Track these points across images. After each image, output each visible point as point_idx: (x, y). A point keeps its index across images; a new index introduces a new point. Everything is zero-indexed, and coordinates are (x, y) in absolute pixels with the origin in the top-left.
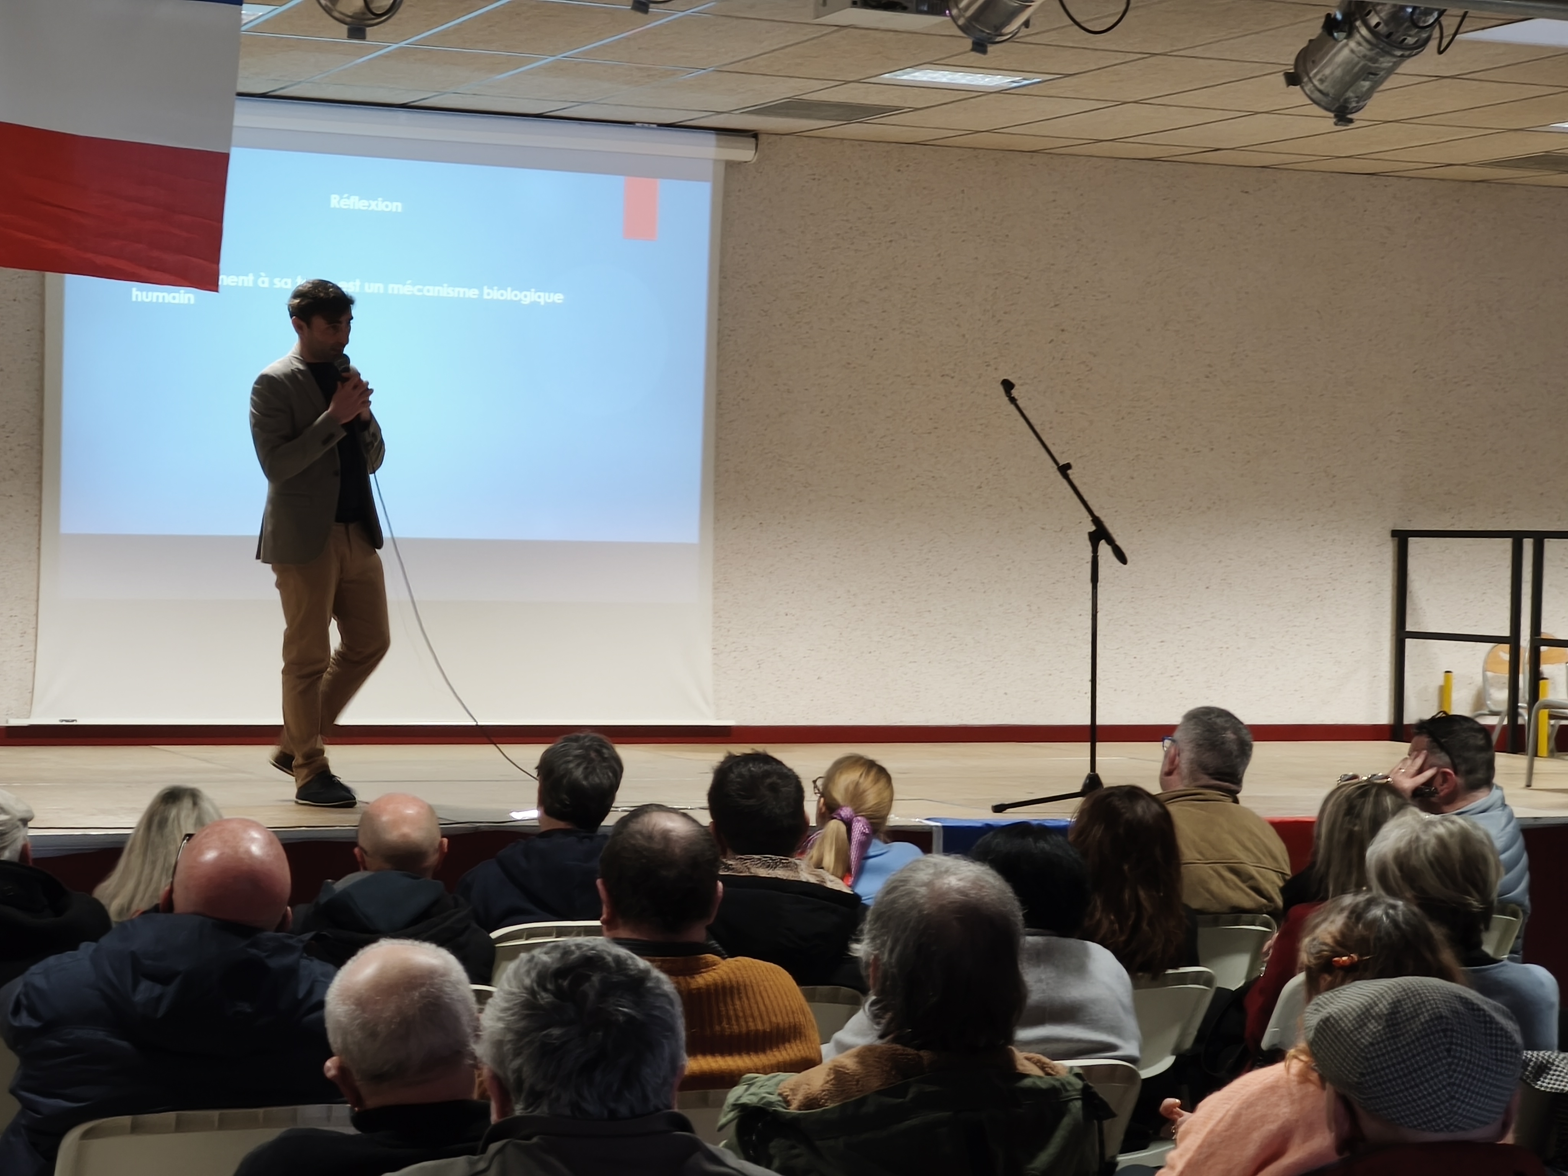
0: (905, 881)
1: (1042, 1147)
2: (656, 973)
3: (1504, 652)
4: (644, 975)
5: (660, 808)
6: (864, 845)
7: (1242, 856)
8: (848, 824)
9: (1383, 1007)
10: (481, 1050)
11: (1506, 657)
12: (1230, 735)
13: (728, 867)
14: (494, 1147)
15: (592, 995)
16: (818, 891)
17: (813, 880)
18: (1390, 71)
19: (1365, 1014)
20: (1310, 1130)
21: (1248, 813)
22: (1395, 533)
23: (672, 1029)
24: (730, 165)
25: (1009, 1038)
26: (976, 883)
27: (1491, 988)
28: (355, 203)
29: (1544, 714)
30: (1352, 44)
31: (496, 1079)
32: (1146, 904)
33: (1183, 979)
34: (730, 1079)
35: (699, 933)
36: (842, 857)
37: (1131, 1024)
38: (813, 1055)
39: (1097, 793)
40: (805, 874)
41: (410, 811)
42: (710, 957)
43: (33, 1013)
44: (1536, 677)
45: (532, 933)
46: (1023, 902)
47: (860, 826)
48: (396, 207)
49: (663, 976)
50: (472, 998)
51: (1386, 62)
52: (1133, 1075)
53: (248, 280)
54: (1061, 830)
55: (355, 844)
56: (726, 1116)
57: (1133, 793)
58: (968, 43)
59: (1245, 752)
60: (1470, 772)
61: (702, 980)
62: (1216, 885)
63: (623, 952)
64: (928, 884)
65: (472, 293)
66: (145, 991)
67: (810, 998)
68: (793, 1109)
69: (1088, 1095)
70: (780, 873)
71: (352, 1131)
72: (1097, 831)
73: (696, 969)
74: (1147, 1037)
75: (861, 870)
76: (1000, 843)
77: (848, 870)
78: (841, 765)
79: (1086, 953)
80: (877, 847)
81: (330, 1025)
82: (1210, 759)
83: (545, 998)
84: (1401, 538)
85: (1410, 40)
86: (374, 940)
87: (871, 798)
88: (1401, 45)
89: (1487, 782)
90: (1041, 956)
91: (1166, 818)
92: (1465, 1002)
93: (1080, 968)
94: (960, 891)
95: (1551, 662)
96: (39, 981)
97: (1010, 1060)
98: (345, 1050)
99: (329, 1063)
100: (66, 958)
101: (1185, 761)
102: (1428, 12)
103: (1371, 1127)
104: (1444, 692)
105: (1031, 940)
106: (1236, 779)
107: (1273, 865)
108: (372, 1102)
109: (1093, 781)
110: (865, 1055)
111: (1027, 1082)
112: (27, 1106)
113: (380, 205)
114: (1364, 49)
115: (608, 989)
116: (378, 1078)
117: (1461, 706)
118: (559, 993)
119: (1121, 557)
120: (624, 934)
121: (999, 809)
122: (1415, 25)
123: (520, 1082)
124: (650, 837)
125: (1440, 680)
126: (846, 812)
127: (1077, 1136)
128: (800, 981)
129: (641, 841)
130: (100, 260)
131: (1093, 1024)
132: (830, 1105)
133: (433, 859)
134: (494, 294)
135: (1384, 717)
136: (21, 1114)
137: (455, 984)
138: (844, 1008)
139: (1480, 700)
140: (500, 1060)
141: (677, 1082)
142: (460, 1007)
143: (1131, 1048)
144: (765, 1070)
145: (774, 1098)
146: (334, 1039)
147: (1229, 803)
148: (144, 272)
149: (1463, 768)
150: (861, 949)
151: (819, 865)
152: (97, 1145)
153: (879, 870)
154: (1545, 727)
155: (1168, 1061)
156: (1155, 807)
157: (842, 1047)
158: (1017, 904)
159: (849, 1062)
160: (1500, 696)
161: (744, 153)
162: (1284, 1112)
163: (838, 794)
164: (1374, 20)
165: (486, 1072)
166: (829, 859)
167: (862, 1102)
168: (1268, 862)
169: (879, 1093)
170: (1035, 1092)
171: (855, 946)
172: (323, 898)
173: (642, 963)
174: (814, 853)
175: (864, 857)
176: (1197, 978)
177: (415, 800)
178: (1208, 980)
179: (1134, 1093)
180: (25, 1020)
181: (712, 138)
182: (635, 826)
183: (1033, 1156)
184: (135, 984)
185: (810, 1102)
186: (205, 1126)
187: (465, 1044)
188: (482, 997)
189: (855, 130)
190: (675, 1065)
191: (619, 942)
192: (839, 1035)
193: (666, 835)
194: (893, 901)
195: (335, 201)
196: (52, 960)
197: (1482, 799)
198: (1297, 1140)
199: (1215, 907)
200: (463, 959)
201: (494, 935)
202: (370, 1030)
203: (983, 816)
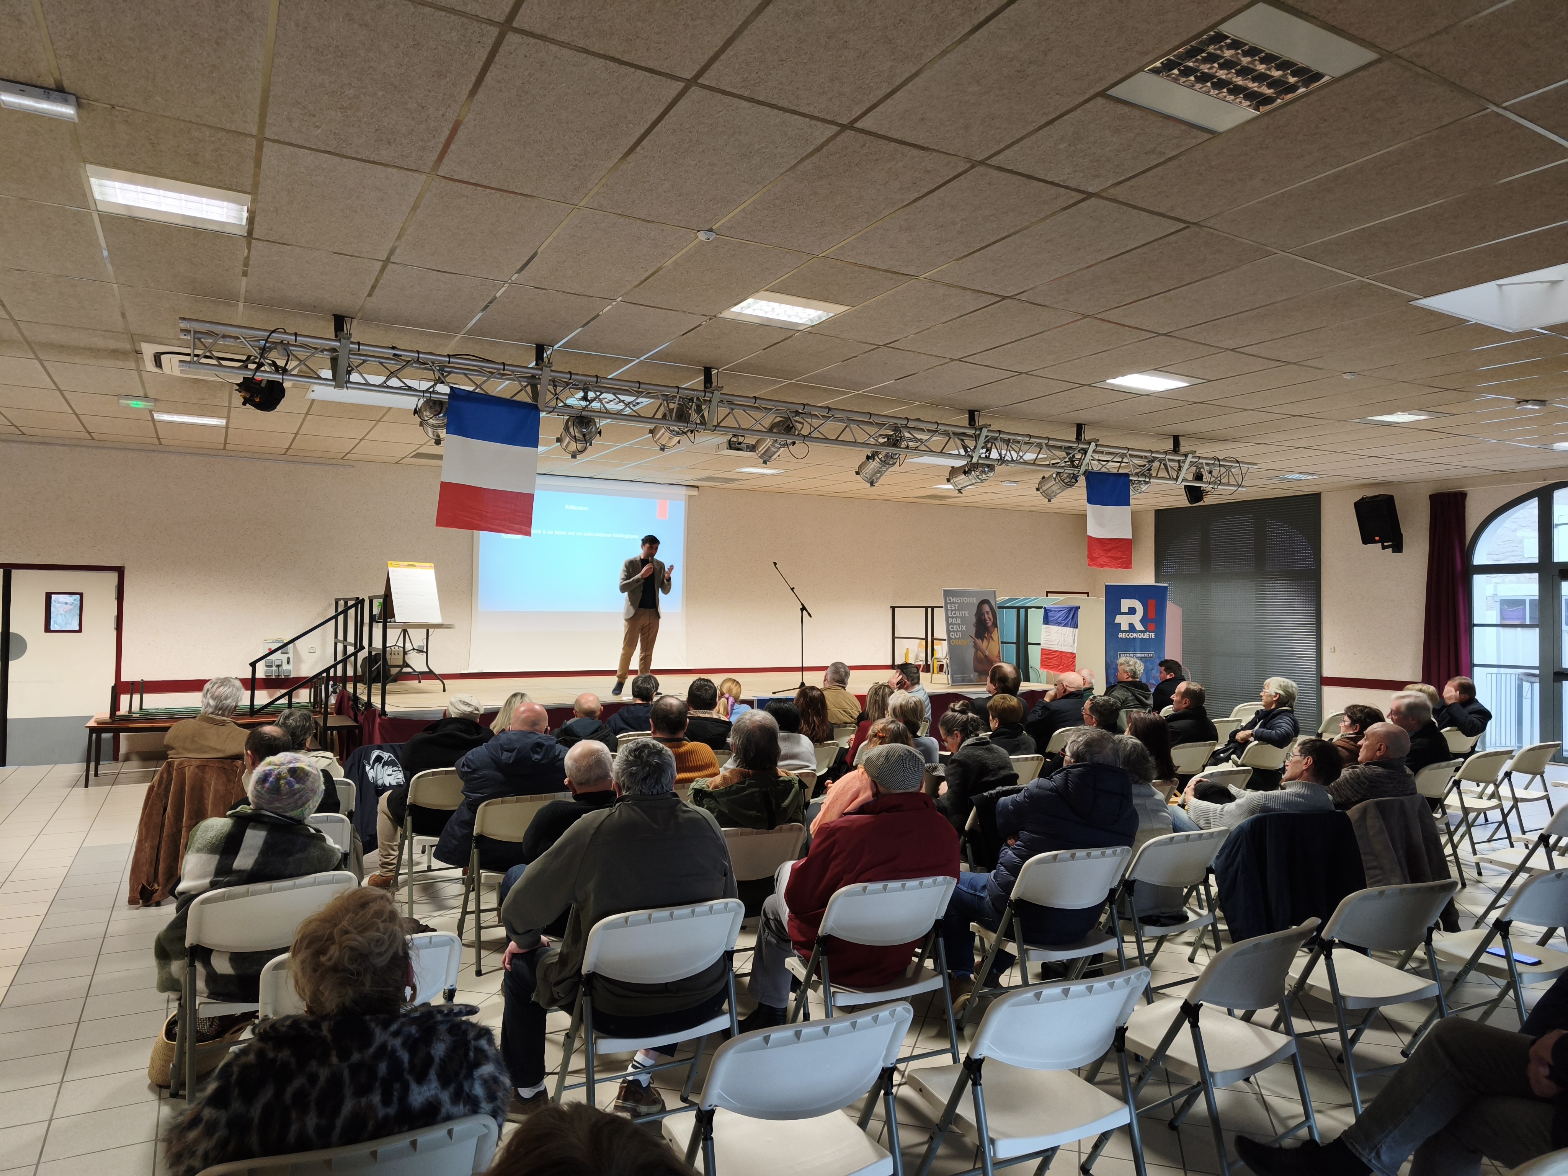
0: (742, 719)
1: (787, 798)
2: (666, 748)
3: (924, 642)
4: (661, 750)
5: (669, 696)
6: (732, 706)
7: (847, 707)
8: (728, 699)
9: (884, 753)
10: (612, 775)
11: (924, 644)
12: (842, 670)
13: (691, 714)
14: (617, 805)
15: (645, 756)
16: (718, 721)
17: (717, 717)
18: (886, 471)
19: (879, 756)
20: (866, 789)
21: (848, 693)
22: (891, 607)
23: (671, 765)
24: (690, 496)
25: (776, 765)
26: (764, 718)
27: (918, 745)
28: (573, 507)
29: (935, 661)
30: (874, 463)
31: (617, 783)
32: (816, 721)
33: (829, 745)
34: (691, 780)
35: (681, 735)
36: (726, 709)
37: (814, 759)
38: (717, 772)
39: (804, 688)
40: (715, 716)
41: (591, 698)
42: (685, 742)
43: (469, 767)
44: (933, 649)
45: (629, 736)
46: (779, 723)
47: (731, 700)
48: (586, 509)
49: (668, 749)
50: (611, 757)
51: (884, 469)
52: (815, 775)
53: (539, 532)
54: (792, 700)
55: (573, 709)
56: (690, 792)
57: (813, 688)
58: (762, 461)
59: (847, 675)
60: (912, 680)
61: (682, 749)
62: (839, 715)
63: (655, 742)
64: (750, 720)
65: (610, 535)
66: (505, 755)
67: (716, 754)
68: (710, 789)
69: (800, 781)
70: (707, 715)
71: (573, 801)
72: (801, 700)
73: (679, 747)
74: (819, 764)
75: (731, 714)
76: (773, 705)
77: (728, 714)
78: (725, 681)
79: (800, 736)
80: (736, 706)
81: (566, 768)
82: (837, 677)
83: (631, 758)
84: (893, 608)
85: (891, 463)
86: (581, 740)
87: (734, 691)
88: (888, 464)
89: (918, 683)
90: (785, 739)
91: (822, 695)
92: (908, 751)
93: (798, 742)
94: (759, 721)
95: (937, 645)
96: (470, 757)
97: (776, 771)
98: (571, 775)
99: (566, 780)
100: (478, 748)
101: (829, 677)
102: (896, 454)
103: (881, 789)
104: (907, 655)
105: (781, 734)
106: (845, 684)
107: (856, 709)
108: (578, 792)
109: (803, 684)
110: (732, 771)
111: (781, 779)
112: (467, 796)
113: (581, 508)
114: (878, 465)
115: (650, 754)
116: (581, 784)
117: (911, 661)
118: (635, 757)
119: (810, 616)
120: (658, 736)
121: (774, 693)
122: (892, 458)
123: (624, 784)
124: (666, 705)
125: (905, 651)
126: (727, 695)
127: (797, 794)
128: (713, 749)
129: (663, 707)
130: (493, 527)
131: (802, 760)
132: (722, 788)
133: (598, 713)
134: (616, 536)
135: (889, 663)
136: (465, 799)
137: (605, 754)
138: (727, 756)
139: (917, 658)
140: (618, 778)
141: (674, 782)
142: (607, 761)
143: (814, 767)
144: (702, 777)
145: (705, 786)
146: (567, 772)
147: (843, 690)
148: (507, 530)
149: (910, 679)
150: (729, 740)
151: (718, 712)
152: (490, 808)
153: (736, 713)
154: (936, 665)
155: (826, 770)
156: (819, 692)
157: (726, 769)
158: (777, 723)
159: (727, 773)
160: (922, 656)
161: (694, 492)
162: (858, 784)
163: (724, 690)
164: (880, 456)
165: (614, 782)
166: (722, 710)
167: (731, 786)
168: (854, 708)
169: (737, 783)
170: (784, 781)
171: (728, 739)
172: (563, 727)
173: (661, 745)
174: (717, 708)
175: (732, 709)
176: (834, 744)
177: (593, 695)
178: (837, 745)
179: (816, 779)
180: (466, 769)
181: (685, 487)
182: (661, 702)
183: (784, 802)
184: (502, 753)
185: (716, 787)
186: (526, 801)
187: (608, 773)
188: (614, 757)
189: (728, 485)
190: (672, 776)
191: (654, 739)
192: (725, 765)
193: (671, 705)
194: (739, 725)
195: (567, 507)
196: (474, 749)
197: (917, 687)
198: (862, 793)
199: (839, 722)
200: (608, 745)
201: (618, 737)
202: (578, 769)
203: (769, 695)
